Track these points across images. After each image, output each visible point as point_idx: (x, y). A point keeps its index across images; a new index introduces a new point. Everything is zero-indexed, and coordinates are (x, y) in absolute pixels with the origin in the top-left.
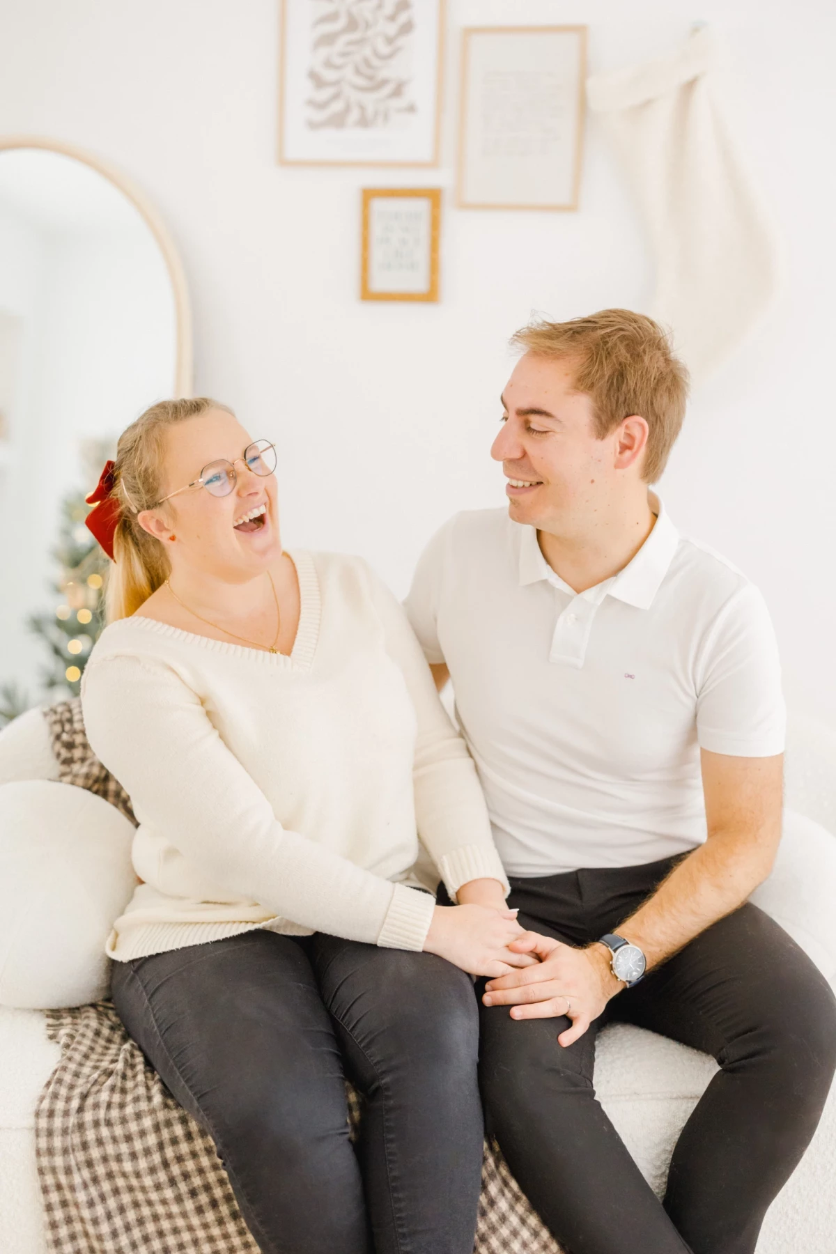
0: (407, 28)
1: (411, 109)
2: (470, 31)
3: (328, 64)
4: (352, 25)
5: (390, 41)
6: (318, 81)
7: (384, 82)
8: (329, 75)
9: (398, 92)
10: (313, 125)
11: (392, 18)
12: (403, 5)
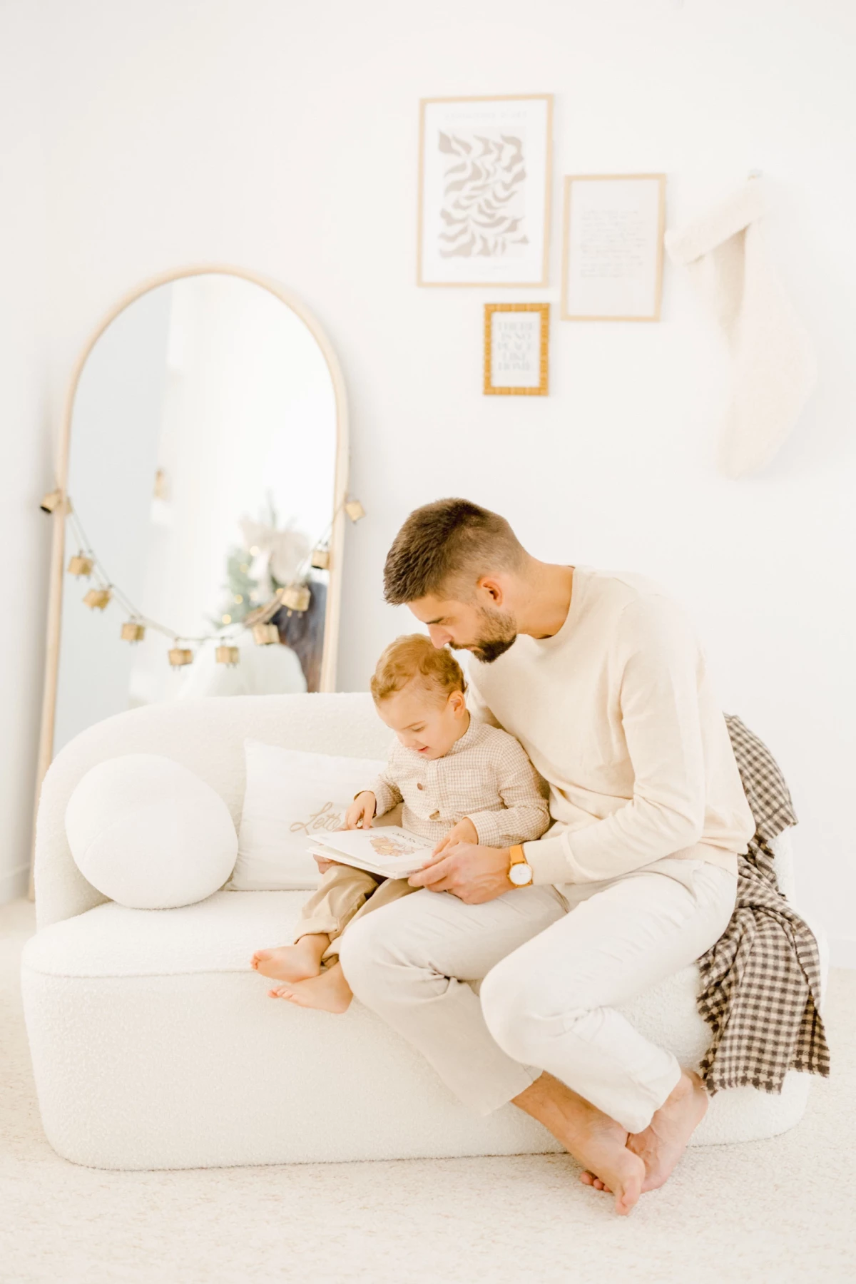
0: (521, 176)
1: (524, 240)
2: (570, 180)
3: (457, 205)
4: (476, 174)
5: (506, 187)
6: (445, 215)
7: (502, 220)
8: (458, 214)
9: (513, 227)
10: (445, 255)
11: (508, 169)
12: (518, 158)
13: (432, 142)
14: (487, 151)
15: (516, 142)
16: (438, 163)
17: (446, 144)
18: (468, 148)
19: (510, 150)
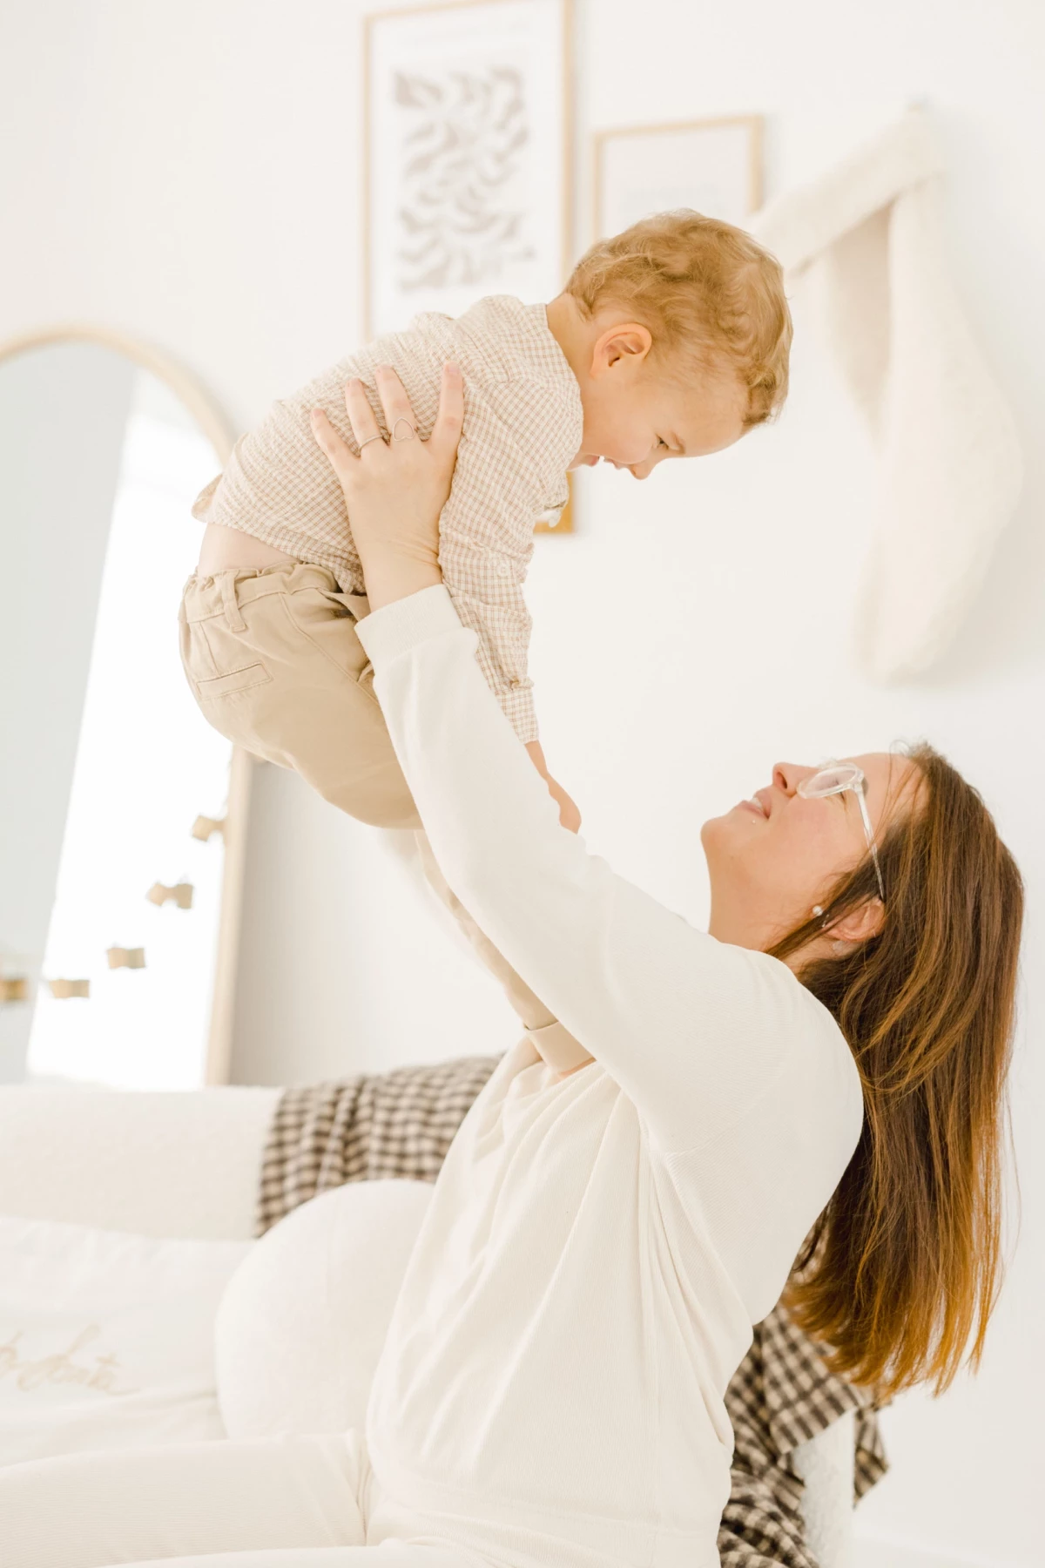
0: (521, 139)
1: (529, 254)
2: (600, 142)
3: (425, 199)
4: (452, 141)
5: (500, 158)
6: (411, 223)
7: (493, 219)
8: (425, 214)
9: (511, 231)
10: (407, 287)
11: (502, 126)
12: (516, 106)
13: (384, 87)
14: (468, 98)
15: (511, 76)
16: (393, 122)
17: (405, 92)
18: (436, 92)
19: (503, 93)
